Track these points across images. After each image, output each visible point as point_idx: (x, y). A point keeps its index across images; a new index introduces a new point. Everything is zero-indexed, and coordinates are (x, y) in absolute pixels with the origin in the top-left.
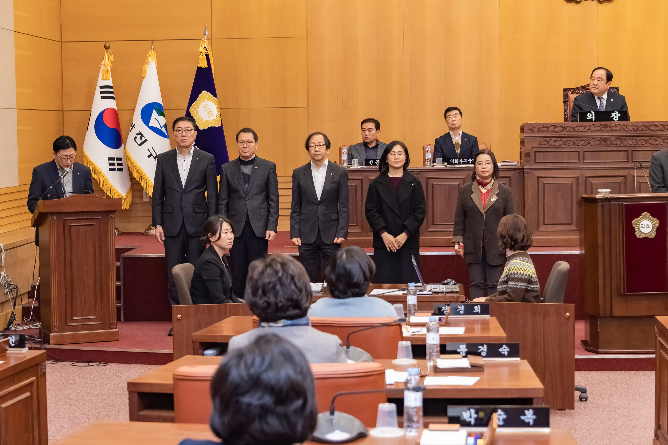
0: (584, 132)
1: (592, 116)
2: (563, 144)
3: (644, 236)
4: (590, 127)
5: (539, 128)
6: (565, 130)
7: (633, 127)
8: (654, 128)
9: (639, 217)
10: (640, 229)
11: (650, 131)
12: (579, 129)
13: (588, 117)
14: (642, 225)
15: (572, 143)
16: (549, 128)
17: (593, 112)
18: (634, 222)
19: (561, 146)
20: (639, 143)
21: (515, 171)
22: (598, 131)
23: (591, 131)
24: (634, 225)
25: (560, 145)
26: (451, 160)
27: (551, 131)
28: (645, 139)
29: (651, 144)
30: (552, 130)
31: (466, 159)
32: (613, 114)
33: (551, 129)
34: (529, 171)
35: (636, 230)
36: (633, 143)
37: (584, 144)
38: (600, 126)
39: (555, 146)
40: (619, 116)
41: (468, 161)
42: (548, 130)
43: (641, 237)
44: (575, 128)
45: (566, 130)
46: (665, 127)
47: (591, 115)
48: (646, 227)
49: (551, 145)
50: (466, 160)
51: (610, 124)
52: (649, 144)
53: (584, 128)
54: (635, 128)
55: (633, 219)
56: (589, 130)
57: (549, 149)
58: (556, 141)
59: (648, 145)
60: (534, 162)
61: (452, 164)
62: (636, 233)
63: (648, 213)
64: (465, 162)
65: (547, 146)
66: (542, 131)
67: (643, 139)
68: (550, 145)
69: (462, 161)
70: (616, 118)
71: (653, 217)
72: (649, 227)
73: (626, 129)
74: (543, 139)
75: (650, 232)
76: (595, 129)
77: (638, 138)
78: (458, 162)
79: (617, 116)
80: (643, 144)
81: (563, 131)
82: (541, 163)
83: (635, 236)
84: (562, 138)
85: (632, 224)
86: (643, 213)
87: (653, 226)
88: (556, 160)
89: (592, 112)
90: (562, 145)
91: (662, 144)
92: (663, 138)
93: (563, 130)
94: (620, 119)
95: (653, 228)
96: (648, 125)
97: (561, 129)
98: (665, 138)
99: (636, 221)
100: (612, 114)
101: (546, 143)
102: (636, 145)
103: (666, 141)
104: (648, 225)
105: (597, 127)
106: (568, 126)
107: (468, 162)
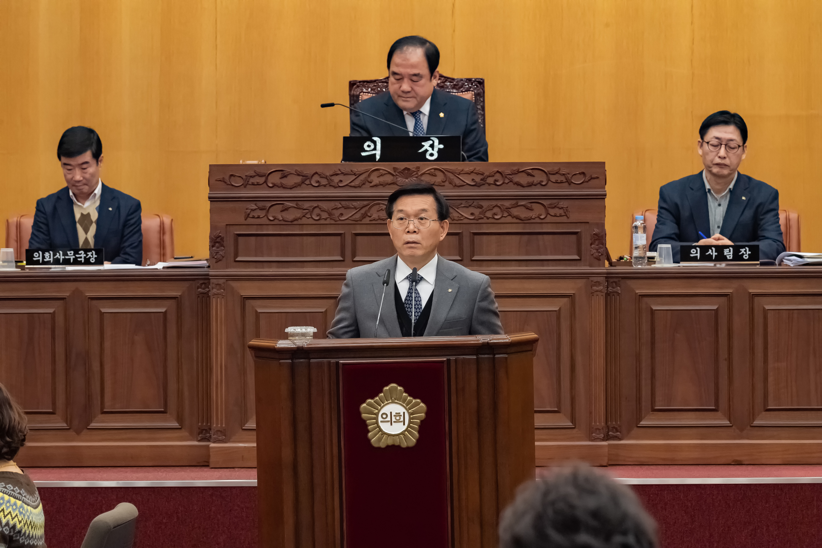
0: (355, 187)
1: (375, 149)
2: (304, 216)
3: (390, 442)
4: (369, 176)
5: (244, 177)
6: (307, 182)
7: (473, 176)
8: (523, 179)
9: (377, 395)
10: (381, 424)
11: (516, 186)
12: (341, 181)
13: (367, 151)
14: (384, 416)
15: (324, 215)
16: (269, 177)
17: (377, 140)
18: (364, 407)
19: (300, 222)
20: (489, 214)
21: (191, 282)
22: (388, 186)
23: (371, 185)
24: (364, 416)
25: (296, 220)
26: (36, 254)
27: (274, 186)
28: (502, 205)
29: (517, 218)
30: (276, 182)
31: (72, 252)
32: (426, 145)
33: (275, 179)
34: (221, 281)
35: (369, 427)
36: (472, 214)
37: (354, 217)
38: (392, 172)
39: (283, 220)
40: (439, 149)
41: (77, 256)
42: (266, 182)
43: (382, 445)
44: (333, 178)
45: (310, 182)
46: (551, 176)
47: (372, 147)
48: (394, 419)
49: (275, 218)
50: (71, 255)
51: (418, 168)
52: (513, 217)
53: (354, 177)
54: (478, 179)
55: (364, 402)
56: (367, 183)
57: (270, 227)
58: (286, 209)
59: (509, 219)
60: (232, 259)
61: (37, 262)
62: (370, 434)
63: (400, 386)
64: (70, 259)
65: (264, 221)
66: (253, 184)
67: (496, 206)
68: (271, 218)
69: (62, 257)
70: (432, 155)
71: (410, 395)
72: (402, 419)
73: (458, 182)
74: (256, 205)
75: (405, 431)
76: (382, 179)
77: (485, 204)
78: (52, 260)
79: (436, 149)
80: (496, 217)
81: (303, 185)
82: (251, 263)
83: (369, 441)
84: (300, 203)
85: (359, 414)
86: (387, 385)
87: (410, 419)
88: (288, 256)
89: (375, 139)
90: (300, 219)
91: (542, 217)
92: (545, 203)
93: (303, 182)
94: (443, 156)
95: (410, 422)
96: (509, 172)
97: (298, 179)
98: (550, 204)
99: (370, 405)
100: (423, 143)
101: (262, 214)
102: (480, 221)
103: (552, 212)
104: (398, 414)
105: (385, 174)
106: (316, 173)
107: (76, 258)
